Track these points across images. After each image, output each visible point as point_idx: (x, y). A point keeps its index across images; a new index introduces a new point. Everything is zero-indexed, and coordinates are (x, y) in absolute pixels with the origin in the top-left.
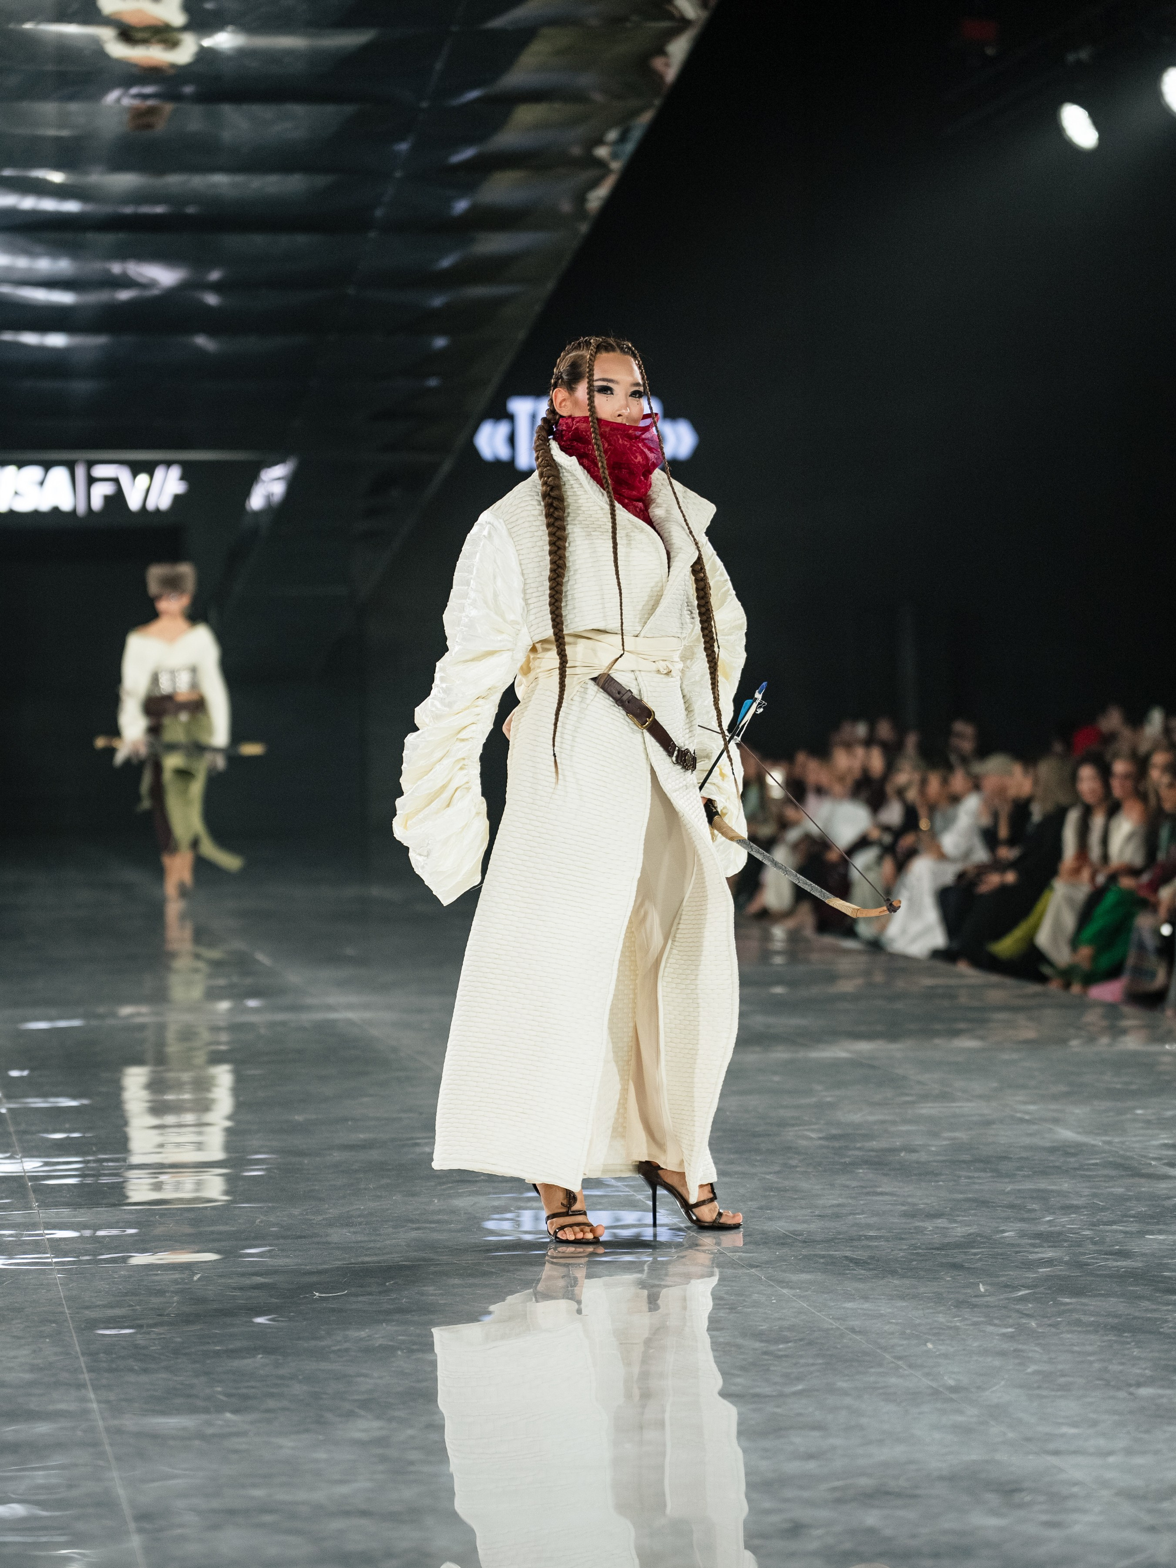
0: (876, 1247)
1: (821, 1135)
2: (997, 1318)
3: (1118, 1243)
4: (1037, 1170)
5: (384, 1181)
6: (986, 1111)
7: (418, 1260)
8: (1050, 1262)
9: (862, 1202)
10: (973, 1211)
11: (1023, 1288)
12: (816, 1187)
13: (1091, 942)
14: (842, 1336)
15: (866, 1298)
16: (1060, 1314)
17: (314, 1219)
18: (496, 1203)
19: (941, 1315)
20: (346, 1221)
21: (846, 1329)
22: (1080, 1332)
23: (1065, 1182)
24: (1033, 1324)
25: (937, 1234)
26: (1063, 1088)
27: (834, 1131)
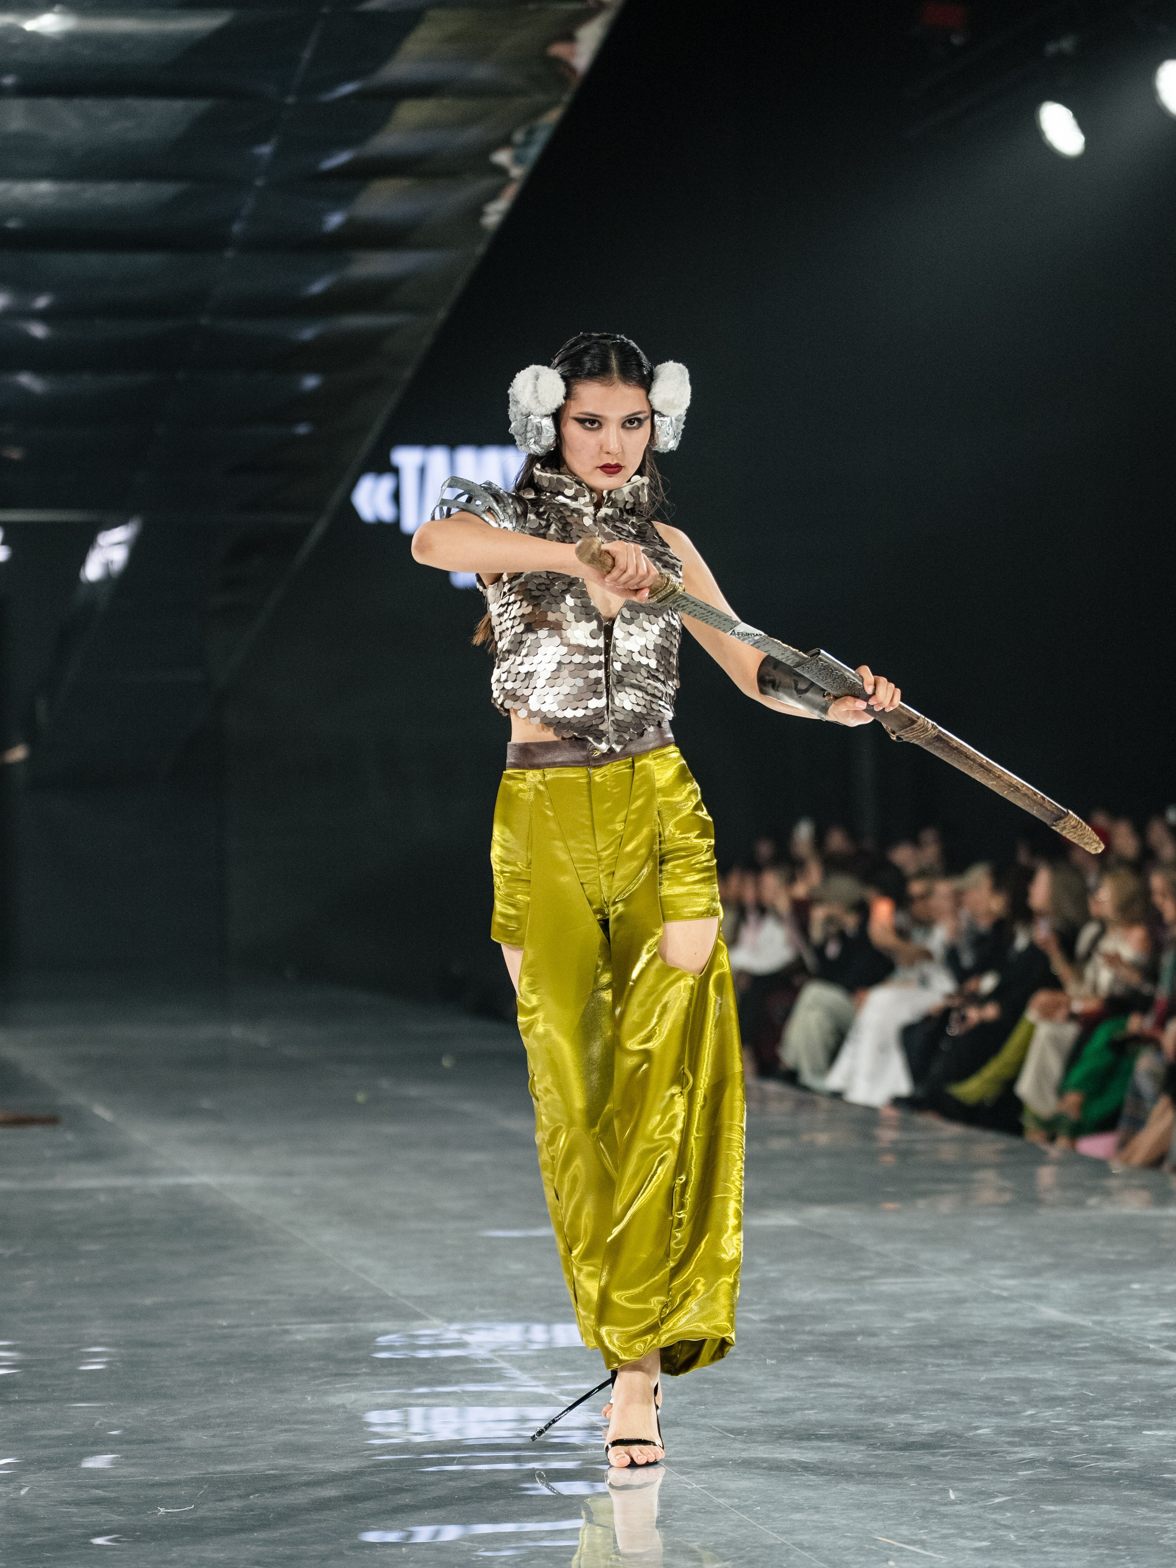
0: (829, 1448)
1: (764, 1317)
2: (971, 1530)
3: (1110, 1441)
4: (1017, 1355)
5: (248, 1375)
6: (958, 1287)
7: (289, 1468)
8: (1031, 1463)
9: (812, 1395)
10: (942, 1405)
11: (999, 1494)
12: (761, 1378)
13: (1078, 1086)
14: (788, 1552)
15: (816, 1509)
16: (1043, 1524)
17: (164, 1421)
18: (381, 1400)
19: (904, 1527)
20: (202, 1422)
21: (794, 1544)
22: (1066, 1545)
23: (1050, 1369)
24: (1012, 1536)
25: (899, 1431)
26: (1046, 1259)
27: (779, 1312)
